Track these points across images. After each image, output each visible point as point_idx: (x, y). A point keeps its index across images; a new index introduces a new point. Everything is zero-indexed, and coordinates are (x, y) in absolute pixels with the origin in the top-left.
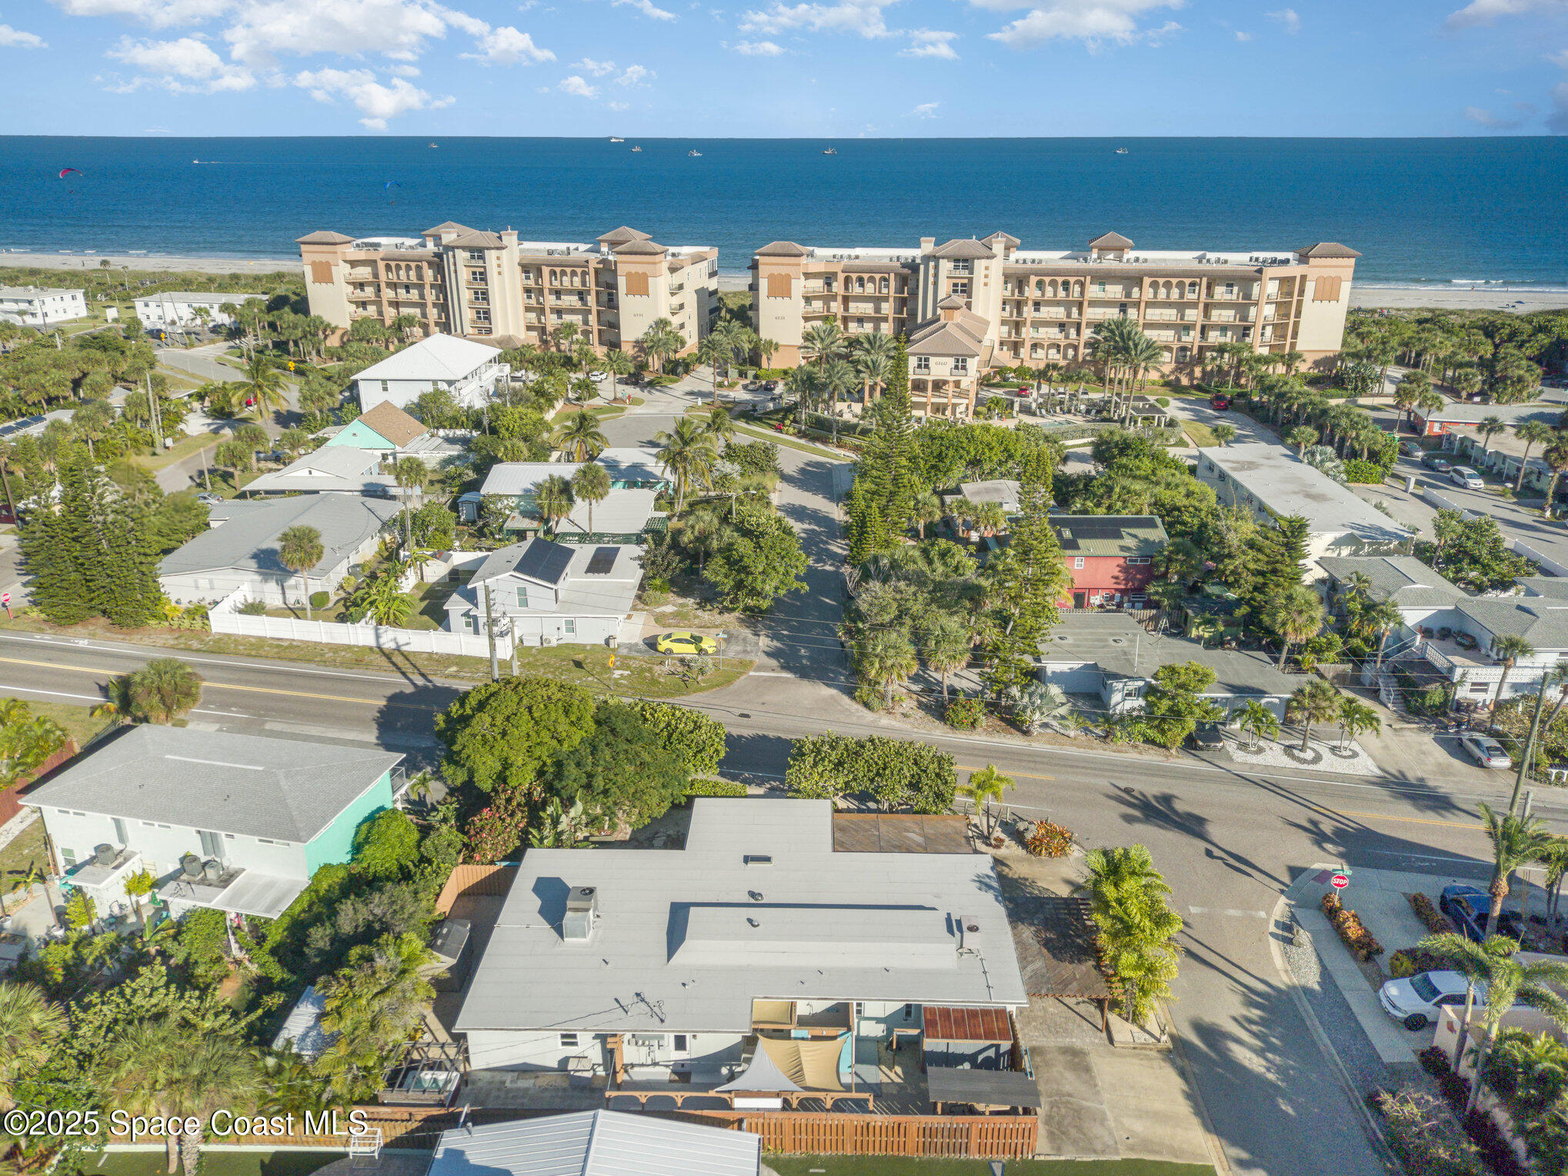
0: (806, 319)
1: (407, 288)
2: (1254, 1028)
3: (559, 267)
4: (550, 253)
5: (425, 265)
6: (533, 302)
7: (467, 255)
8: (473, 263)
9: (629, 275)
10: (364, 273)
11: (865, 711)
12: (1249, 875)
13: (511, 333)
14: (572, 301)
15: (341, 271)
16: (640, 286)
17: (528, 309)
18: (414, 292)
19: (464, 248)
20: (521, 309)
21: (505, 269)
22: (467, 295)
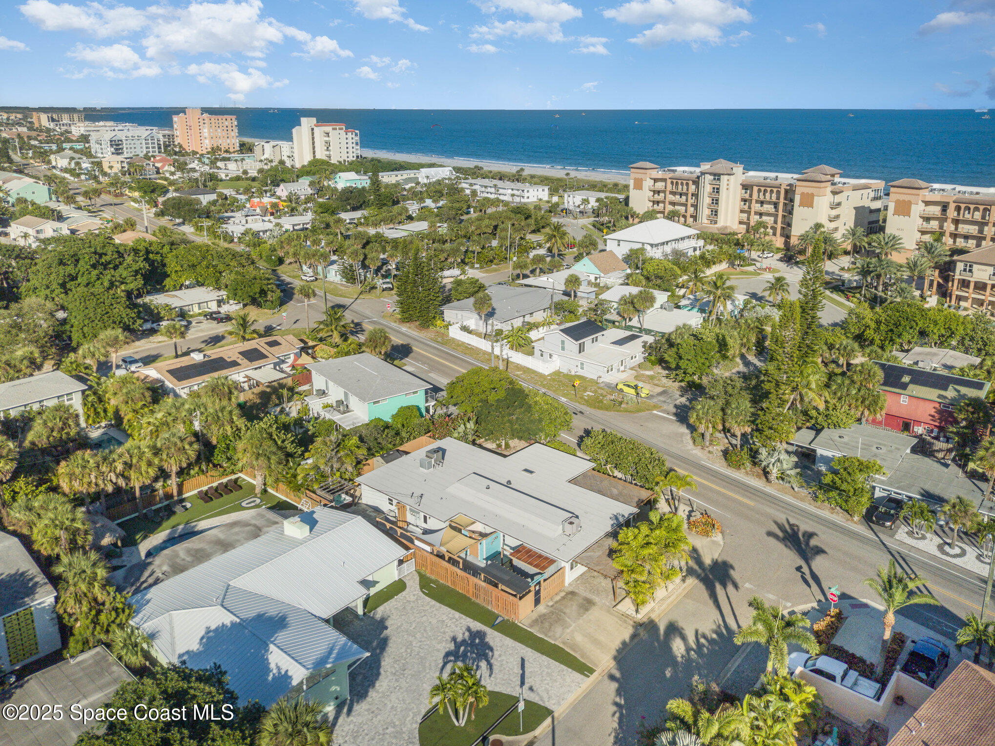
0: (923, 233)
1: (681, 195)
2: (702, 641)
3: (764, 187)
4: (765, 178)
5: (690, 183)
6: (746, 207)
7: (712, 177)
8: (714, 182)
9: (802, 194)
10: (660, 185)
11: (691, 442)
12: (809, 586)
13: (728, 224)
14: (769, 208)
15: (648, 183)
16: (808, 201)
17: (742, 211)
18: (684, 197)
19: (710, 174)
20: (738, 211)
21: (731, 187)
22: (707, 200)
